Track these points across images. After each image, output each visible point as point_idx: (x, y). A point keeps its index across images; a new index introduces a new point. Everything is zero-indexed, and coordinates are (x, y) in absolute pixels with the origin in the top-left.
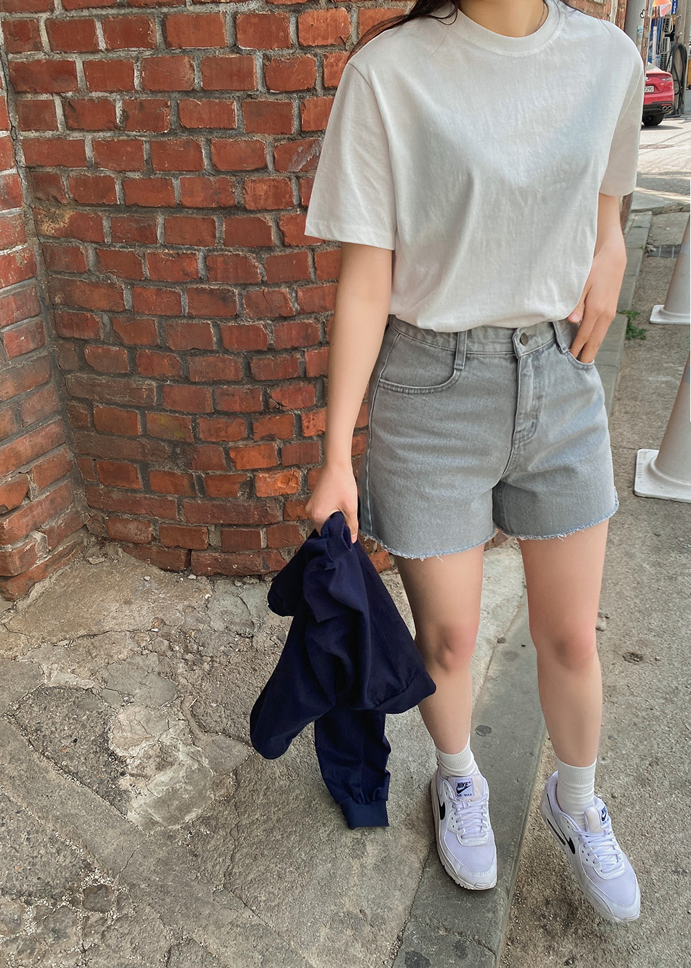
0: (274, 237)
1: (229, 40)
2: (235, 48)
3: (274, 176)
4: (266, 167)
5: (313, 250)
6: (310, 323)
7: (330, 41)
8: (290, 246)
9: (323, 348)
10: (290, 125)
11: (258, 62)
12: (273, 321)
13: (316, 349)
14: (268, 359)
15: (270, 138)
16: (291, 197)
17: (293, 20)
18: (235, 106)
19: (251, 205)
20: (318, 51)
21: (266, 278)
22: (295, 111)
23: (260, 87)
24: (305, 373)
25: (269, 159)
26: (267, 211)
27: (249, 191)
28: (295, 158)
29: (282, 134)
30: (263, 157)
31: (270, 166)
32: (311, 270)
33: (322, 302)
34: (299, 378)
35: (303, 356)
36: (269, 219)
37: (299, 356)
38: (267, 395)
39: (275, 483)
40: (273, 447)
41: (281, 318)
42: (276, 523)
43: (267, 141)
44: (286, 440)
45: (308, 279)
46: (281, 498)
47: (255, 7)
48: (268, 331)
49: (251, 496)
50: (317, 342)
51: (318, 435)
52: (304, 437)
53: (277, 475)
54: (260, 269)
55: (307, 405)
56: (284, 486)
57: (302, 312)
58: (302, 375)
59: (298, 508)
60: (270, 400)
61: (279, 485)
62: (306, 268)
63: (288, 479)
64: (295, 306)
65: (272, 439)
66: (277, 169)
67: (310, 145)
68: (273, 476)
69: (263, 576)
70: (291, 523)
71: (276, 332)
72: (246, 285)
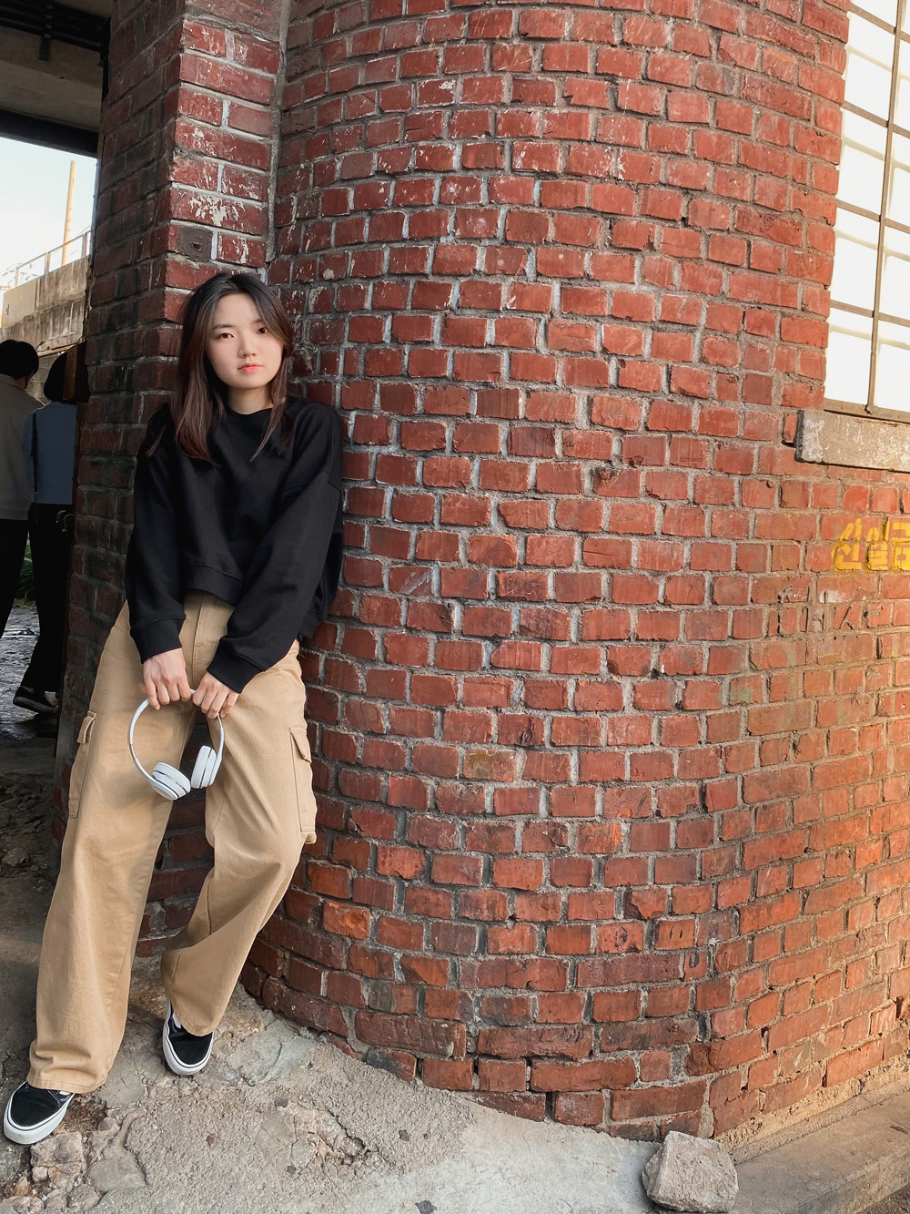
0: (378, 651)
2: (374, 482)
3: (388, 594)
4: (382, 586)
5: (412, 672)
6: (397, 746)
7: (450, 484)
8: (391, 663)
9: (408, 776)
10: (406, 551)
11: (389, 494)
12: (365, 735)
13: (401, 776)
14: (355, 773)
15: (389, 561)
16: (399, 616)
17: (420, 463)
18: (366, 529)
19: (365, 619)
20: (440, 491)
21: (365, 690)
22: (413, 540)
23: (387, 516)
24: (387, 799)
25: (385, 579)
26: (377, 626)
27: (365, 605)
28: (407, 582)
29: (400, 558)
30: (380, 576)
31: (386, 586)
32: (408, 691)
33: (413, 726)
34: (380, 802)
35: (387, 778)
36: (377, 633)
37: (382, 778)
38: (349, 815)
39: (343, 919)
40: (347, 875)
41: (372, 733)
42: (339, 970)
43: (386, 562)
44: (361, 871)
45: (403, 698)
46: (348, 940)
47: (392, 450)
48: (358, 745)
49: (320, 926)
50: (401, 768)
51: (395, 877)
52: (379, 875)
53: (347, 911)
54: (362, 681)
55: (386, 836)
56: (352, 926)
57: (392, 732)
58: (384, 801)
59: (362, 958)
60: (351, 820)
61: (348, 923)
62: (404, 688)
63: (358, 918)
64: (386, 725)
65: (348, 865)
66: (391, 589)
67: (422, 572)
68: (341, 909)
69: (317, 1032)
70: (355, 976)
71: (365, 746)
72: (348, 694)
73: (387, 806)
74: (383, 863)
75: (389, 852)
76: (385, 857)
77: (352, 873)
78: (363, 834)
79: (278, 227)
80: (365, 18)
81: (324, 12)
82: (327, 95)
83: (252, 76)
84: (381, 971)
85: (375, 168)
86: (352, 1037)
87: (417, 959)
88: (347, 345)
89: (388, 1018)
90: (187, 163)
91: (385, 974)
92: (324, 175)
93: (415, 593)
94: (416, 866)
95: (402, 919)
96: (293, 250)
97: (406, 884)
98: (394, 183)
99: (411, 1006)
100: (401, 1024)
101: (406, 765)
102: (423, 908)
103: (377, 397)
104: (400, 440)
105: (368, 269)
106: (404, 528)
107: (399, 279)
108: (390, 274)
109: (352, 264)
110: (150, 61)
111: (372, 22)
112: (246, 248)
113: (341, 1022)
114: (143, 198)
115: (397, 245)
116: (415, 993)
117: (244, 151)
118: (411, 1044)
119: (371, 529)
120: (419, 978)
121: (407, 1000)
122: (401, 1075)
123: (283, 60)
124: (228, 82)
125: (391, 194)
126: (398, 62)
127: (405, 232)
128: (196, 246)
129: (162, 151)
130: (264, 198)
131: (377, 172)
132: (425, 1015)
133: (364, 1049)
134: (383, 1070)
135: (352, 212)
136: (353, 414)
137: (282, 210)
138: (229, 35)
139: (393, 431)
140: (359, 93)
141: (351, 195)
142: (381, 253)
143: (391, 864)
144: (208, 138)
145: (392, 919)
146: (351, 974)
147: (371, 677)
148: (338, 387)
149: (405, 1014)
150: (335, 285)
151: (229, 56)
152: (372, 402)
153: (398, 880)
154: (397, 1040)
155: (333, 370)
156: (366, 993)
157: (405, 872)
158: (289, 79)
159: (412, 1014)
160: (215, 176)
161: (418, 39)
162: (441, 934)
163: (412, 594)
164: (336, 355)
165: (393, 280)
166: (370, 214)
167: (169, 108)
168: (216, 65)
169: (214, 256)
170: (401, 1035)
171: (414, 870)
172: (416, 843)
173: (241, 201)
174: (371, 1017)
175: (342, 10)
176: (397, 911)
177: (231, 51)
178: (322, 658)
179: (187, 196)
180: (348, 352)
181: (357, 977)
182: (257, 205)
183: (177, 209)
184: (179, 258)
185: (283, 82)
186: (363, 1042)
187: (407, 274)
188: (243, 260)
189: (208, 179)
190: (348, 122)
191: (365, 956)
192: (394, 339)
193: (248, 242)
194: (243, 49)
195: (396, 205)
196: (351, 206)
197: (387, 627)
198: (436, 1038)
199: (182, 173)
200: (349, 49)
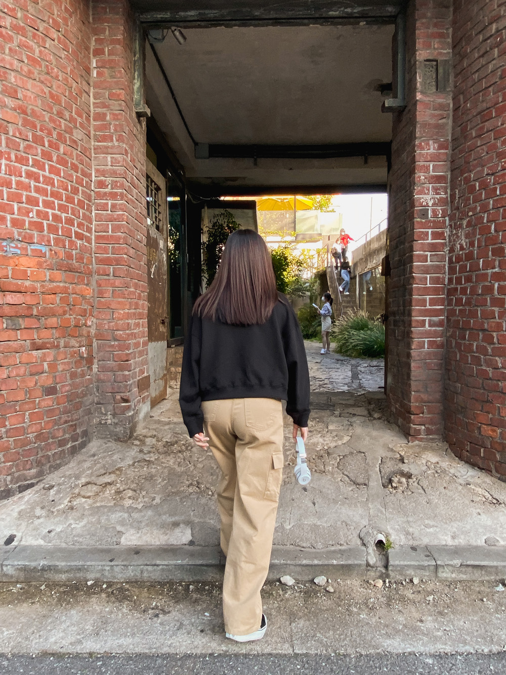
0: (495, 340)
1: (489, 280)
2: (490, 282)
3: (498, 320)
8: (500, 344)
11: (496, 286)
12: (492, 369)
14: (489, 382)
16: (503, 327)
18: (488, 299)
19: (490, 330)
21: (491, 354)
23: (496, 293)
26: (495, 332)
27: (489, 325)
31: (497, 317)
34: (500, 391)
35: (502, 383)
36: (495, 334)
37: (500, 383)
38: (488, 396)
39: (488, 431)
40: (488, 417)
41: (495, 368)
42: (488, 448)
43: (496, 309)
44: (494, 415)
45: (505, 356)
46: (490, 438)
47: (497, 270)
48: (490, 372)
49: (480, 433)
52: (500, 416)
53: (489, 428)
54: (490, 350)
55: (502, 403)
56: (492, 434)
57: (502, 368)
59: (496, 445)
61: (490, 432)
63: (494, 431)
64: (500, 365)
65: (488, 412)
66: (499, 318)
68: (487, 428)
69: (481, 469)
71: (493, 373)
72: (485, 356)
73: (502, 393)
74: (502, 412)
77: (490, 416)
78: (493, 402)
79: (452, 202)
80: (479, 122)
81: (463, 125)
82: (467, 153)
83: (440, 153)
84: (504, 449)
85: (486, 173)
86: (494, 471)
88: (478, 237)
90: (419, 188)
92: (467, 180)
96: (457, 208)
98: (493, 177)
103: (490, 253)
104: (500, 267)
105: (485, 209)
106: (503, 297)
107: (497, 210)
108: (493, 209)
109: (479, 208)
110: (405, 158)
111: (482, 123)
112: (441, 211)
113: (489, 466)
114: (405, 203)
115: (495, 198)
117: (438, 179)
119: (490, 299)
123: (450, 145)
124: (431, 158)
125: (492, 181)
126: (493, 134)
127: (498, 193)
128: (423, 215)
129: (411, 186)
130: (446, 193)
131: (487, 175)
133: (499, 476)
135: (478, 190)
136: (481, 260)
137: (453, 196)
138: (431, 142)
139: (497, 263)
140: (479, 149)
141: (477, 184)
142: (489, 202)
143: (505, 413)
144: (426, 178)
146: (492, 450)
147: (493, 349)
148: (475, 252)
150: (473, 217)
151: (431, 148)
152: (488, 254)
155: (473, 246)
156: (498, 456)
158: (453, 150)
160: (429, 190)
161: (500, 124)
164: (475, 241)
165: (494, 211)
166: (484, 189)
167: (412, 172)
168: (427, 153)
169: (430, 216)
173: (438, 196)
174: (501, 465)
175: (471, 122)
177: (432, 147)
178: (475, 344)
179: (420, 199)
180: (478, 239)
181: (494, 451)
182: (444, 196)
183: (417, 204)
184: (419, 220)
185: (451, 152)
187: (500, 207)
188: (440, 216)
189: (427, 192)
190: (475, 160)
192: (496, 231)
193: (441, 209)
194: (436, 145)
195: (494, 184)
196: (477, 188)
197: (498, 332)
199: (417, 192)
200: (474, 135)
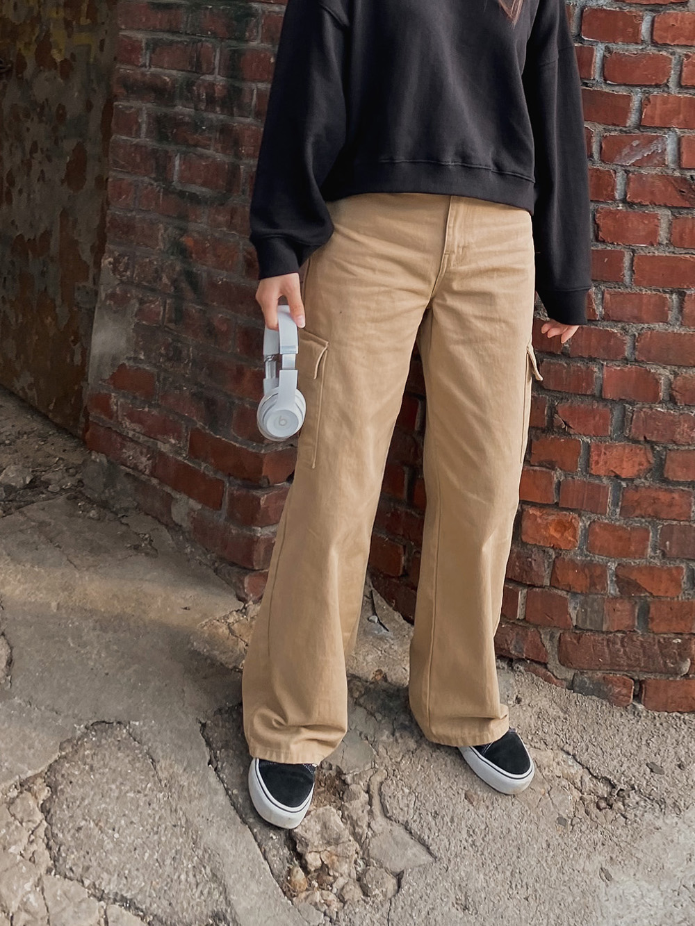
3: (598, 165)
5: (633, 251)
6: (613, 333)
8: (604, 242)
9: (629, 366)
10: (627, 117)
11: (599, 51)
13: (619, 366)
14: (560, 364)
15: (600, 127)
16: (613, 191)
22: (635, 105)
23: (598, 77)
24: (601, 391)
25: (595, 148)
28: (626, 151)
29: (615, 125)
31: (596, 157)
32: (627, 273)
33: (636, 311)
34: (593, 396)
35: (601, 369)
37: (596, 370)
38: (554, 411)
39: (546, 527)
40: (551, 478)
42: (541, 587)
43: (597, 129)
44: (569, 472)
45: (619, 281)
46: (552, 552)
50: (620, 357)
51: (609, 477)
52: (591, 475)
53: (551, 518)
55: (599, 433)
56: (557, 535)
57: (606, 318)
58: (597, 393)
59: (570, 572)
60: (556, 416)
61: (552, 532)
62: (620, 269)
63: (564, 526)
65: (552, 467)
66: (604, 159)
67: (650, 141)
68: (546, 517)
70: (560, 592)
73: (601, 398)
74: (597, 463)
75: (603, 450)
76: (599, 455)
77: (557, 475)
78: (572, 432)
84: (593, 584)
86: (553, 663)
87: (639, 569)
89: (599, 638)
91: (598, 587)
93: (639, 164)
94: (640, 464)
95: (618, 523)
97: (624, 484)
99: (627, 622)
100: (614, 643)
101: (626, 354)
102: (650, 510)
106: (622, 91)
113: (539, 647)
116: (633, 606)
118: (628, 665)
120: (639, 588)
121: (623, 615)
122: (614, 701)
132: (647, 630)
133: (569, 675)
134: (594, 697)
143: (606, 463)
145: (607, 524)
146: (556, 591)
149: (618, 631)
153: (612, 480)
154: (609, 662)
156: (573, 611)
157: (624, 471)
159: (629, 632)
162: (675, 537)
163: (633, 165)
170: (614, 655)
171: (637, 468)
172: (642, 439)
174: (579, 640)
176: (612, 515)
181: (564, 593)
186: (568, 667)
191: (574, 570)
197: (598, 202)
198: (664, 656)
